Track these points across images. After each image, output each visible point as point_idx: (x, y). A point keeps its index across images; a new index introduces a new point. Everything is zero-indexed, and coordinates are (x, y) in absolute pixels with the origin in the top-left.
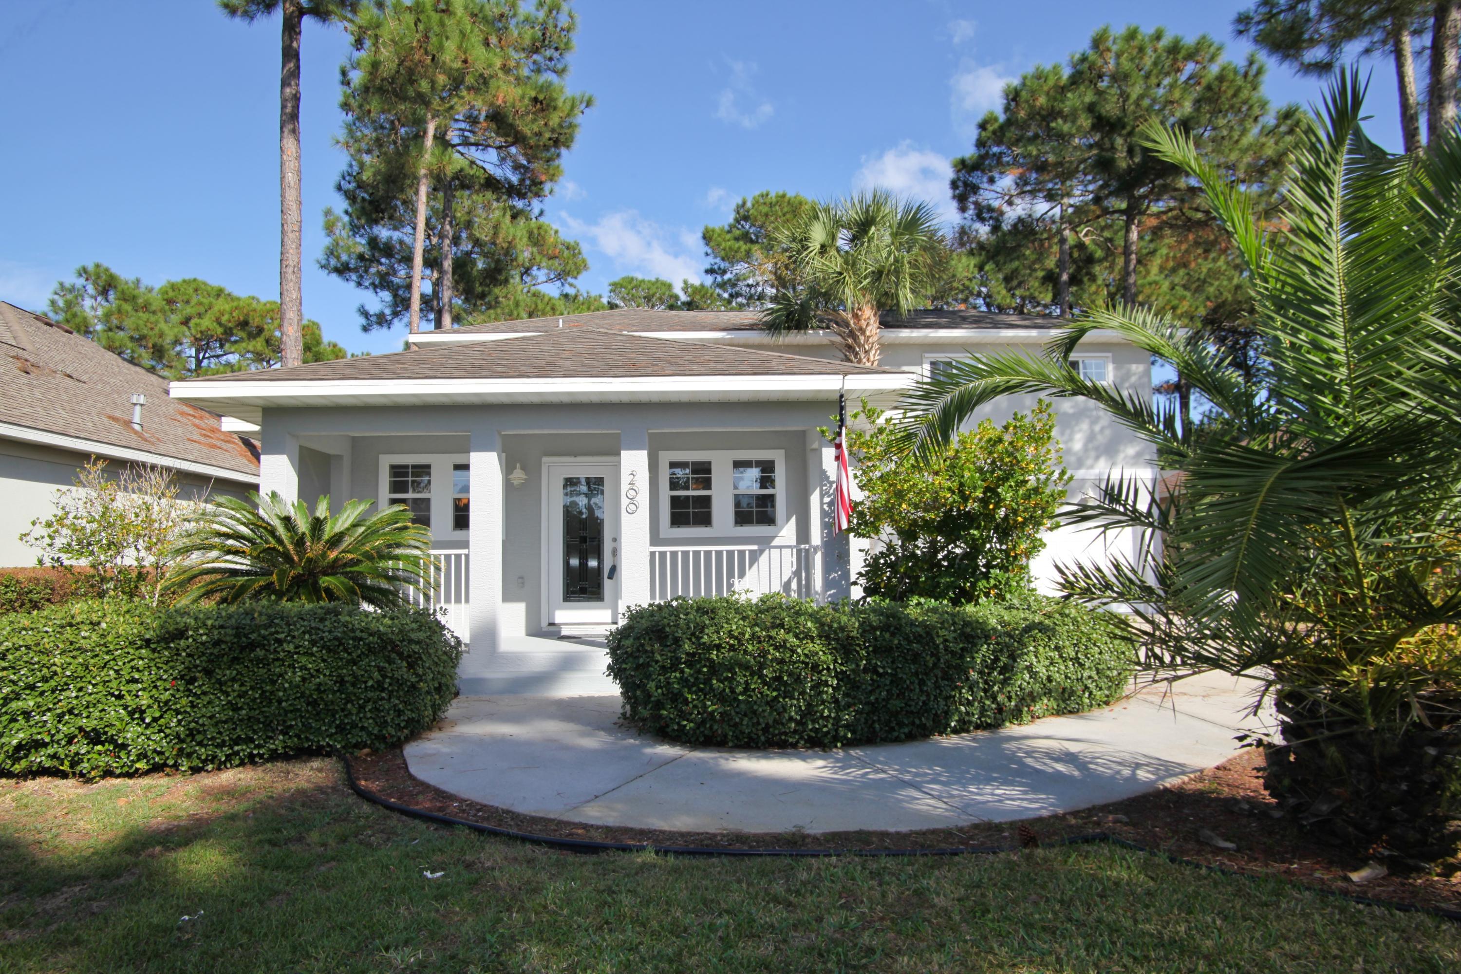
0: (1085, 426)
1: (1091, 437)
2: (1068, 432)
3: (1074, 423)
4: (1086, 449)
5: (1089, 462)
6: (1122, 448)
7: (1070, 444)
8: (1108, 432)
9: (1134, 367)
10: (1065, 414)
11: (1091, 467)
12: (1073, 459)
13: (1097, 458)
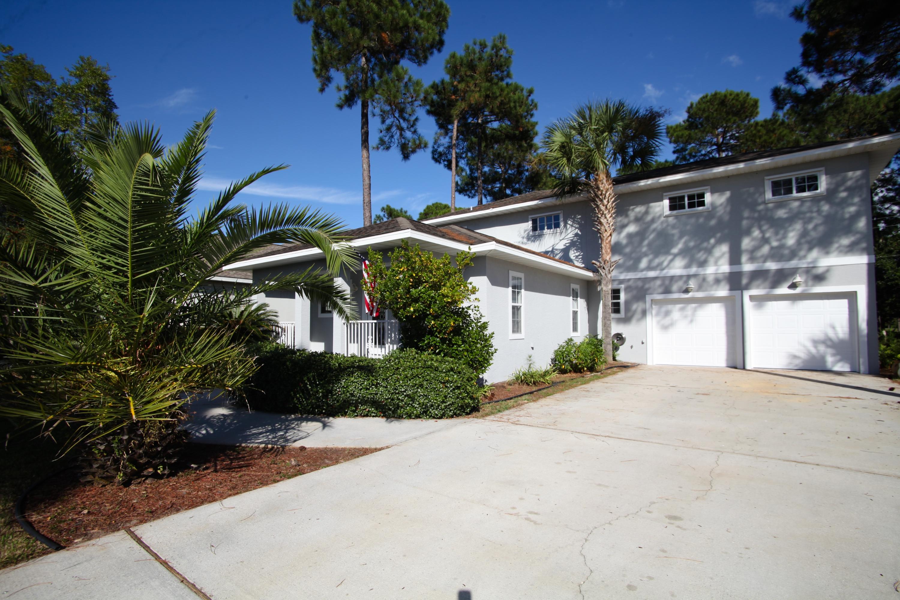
0: (798, 226)
1: (804, 234)
2: (782, 232)
3: (787, 225)
4: (799, 243)
5: (802, 253)
6: (836, 239)
7: (783, 241)
8: (821, 229)
9: (850, 174)
10: (780, 219)
11: (805, 257)
12: (786, 252)
13: (810, 249)
